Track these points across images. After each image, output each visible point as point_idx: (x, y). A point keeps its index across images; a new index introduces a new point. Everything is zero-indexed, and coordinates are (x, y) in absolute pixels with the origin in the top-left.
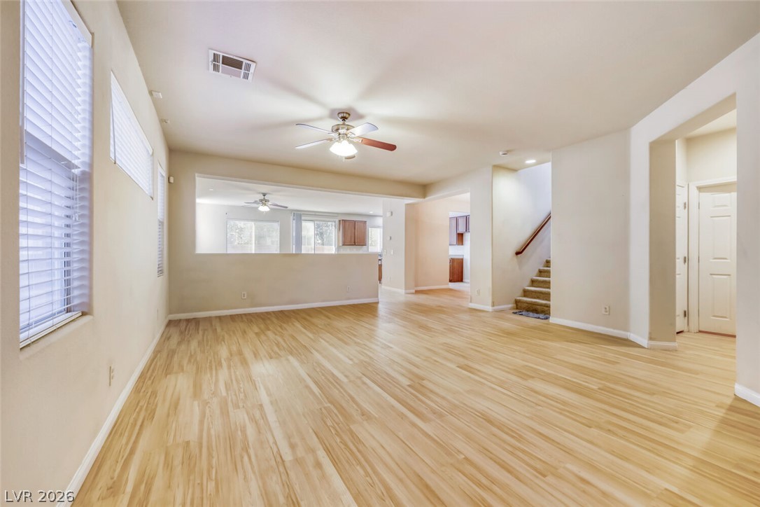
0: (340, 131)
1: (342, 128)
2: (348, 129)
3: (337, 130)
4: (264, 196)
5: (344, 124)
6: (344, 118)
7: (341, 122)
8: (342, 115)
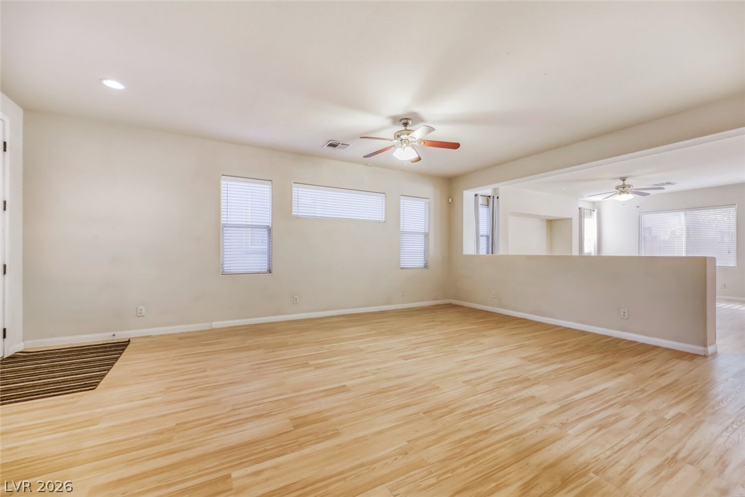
0: (402, 137)
1: (404, 134)
2: (408, 134)
3: (398, 136)
4: (624, 180)
5: (406, 130)
6: (406, 124)
7: (403, 128)
8: (403, 121)
